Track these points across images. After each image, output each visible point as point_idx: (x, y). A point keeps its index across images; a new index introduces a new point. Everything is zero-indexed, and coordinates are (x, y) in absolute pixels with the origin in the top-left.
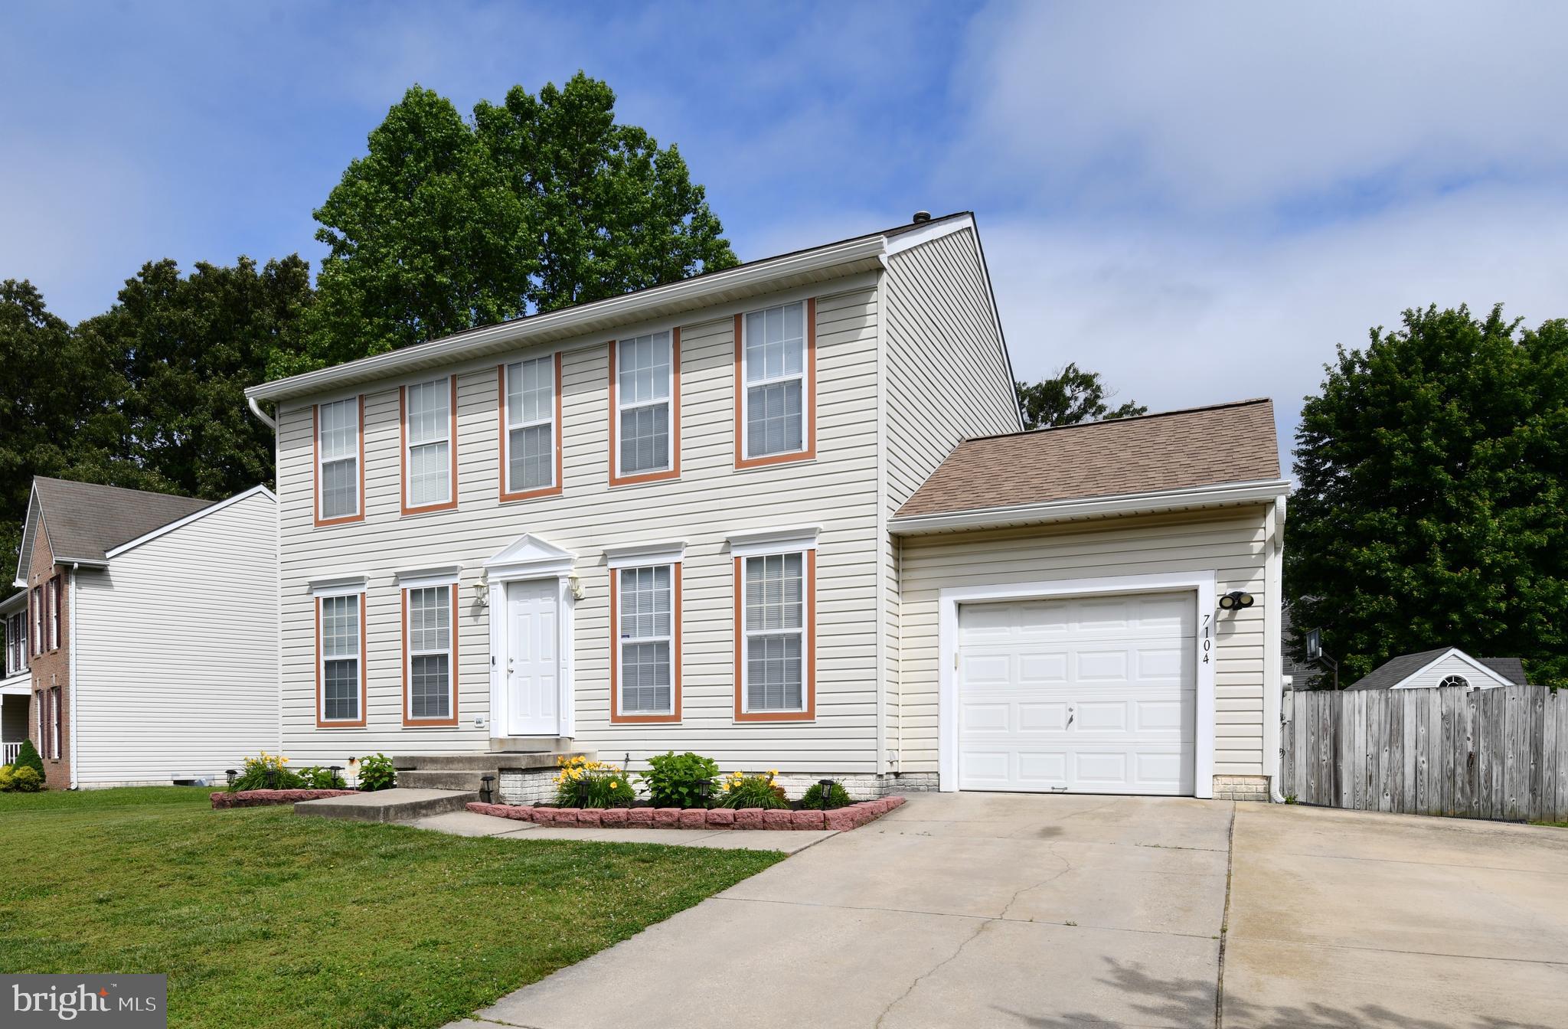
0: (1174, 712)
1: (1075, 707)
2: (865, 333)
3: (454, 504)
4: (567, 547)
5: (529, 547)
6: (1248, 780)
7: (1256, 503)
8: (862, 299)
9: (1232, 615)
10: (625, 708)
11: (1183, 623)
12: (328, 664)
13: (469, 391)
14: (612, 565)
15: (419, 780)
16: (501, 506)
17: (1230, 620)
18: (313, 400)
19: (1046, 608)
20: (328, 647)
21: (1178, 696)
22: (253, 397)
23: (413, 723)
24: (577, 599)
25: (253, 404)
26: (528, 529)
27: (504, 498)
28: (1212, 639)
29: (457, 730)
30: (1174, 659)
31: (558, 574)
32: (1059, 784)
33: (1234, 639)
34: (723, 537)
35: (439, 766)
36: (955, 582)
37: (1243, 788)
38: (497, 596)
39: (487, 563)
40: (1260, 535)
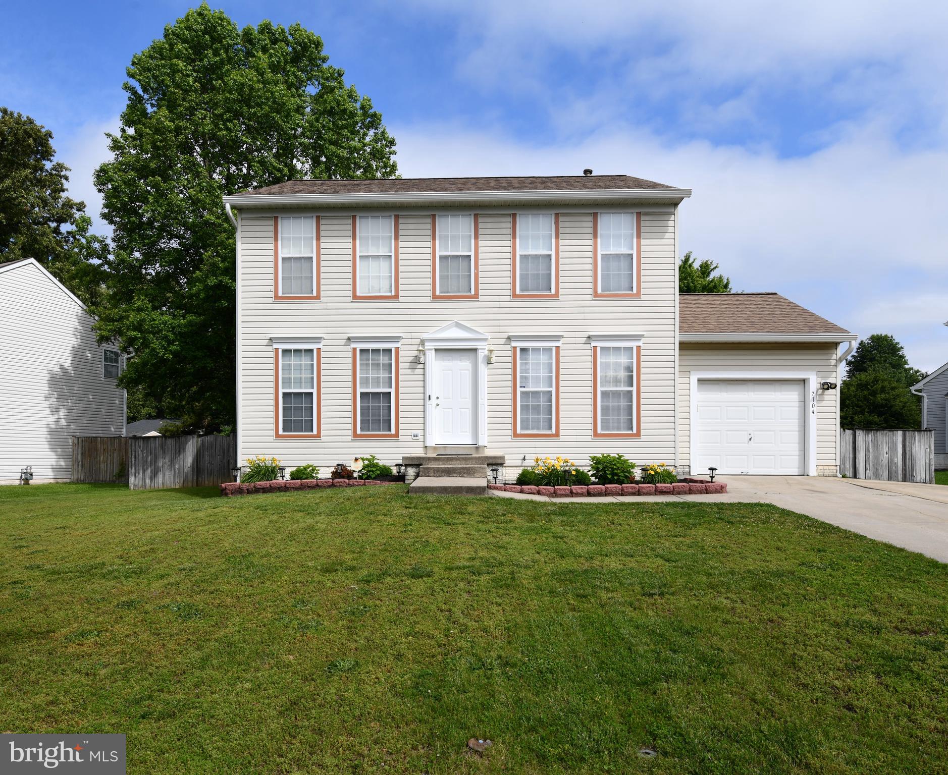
0: (794, 436)
1: (752, 433)
2: (667, 236)
3: (396, 297)
4: (484, 331)
5: (455, 329)
6: (830, 467)
7: (833, 343)
8: (666, 217)
9: (823, 392)
10: (522, 429)
11: (799, 395)
12: (285, 395)
13: (407, 226)
14: (514, 344)
15: (438, 471)
16: (432, 302)
17: (822, 395)
18: (274, 213)
19: (739, 384)
20: (287, 382)
21: (797, 428)
22: (228, 202)
23: (361, 436)
24: (489, 363)
25: (228, 207)
26: (456, 318)
27: (435, 297)
28: (815, 403)
29: (398, 441)
30: (794, 412)
31: (478, 347)
32: (745, 472)
33: (824, 404)
34: (587, 334)
35: (441, 463)
36: (699, 368)
37: (827, 471)
38: (431, 356)
39: (425, 336)
40: (834, 357)
